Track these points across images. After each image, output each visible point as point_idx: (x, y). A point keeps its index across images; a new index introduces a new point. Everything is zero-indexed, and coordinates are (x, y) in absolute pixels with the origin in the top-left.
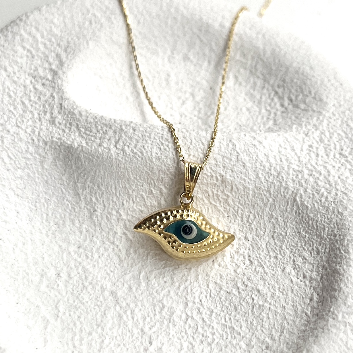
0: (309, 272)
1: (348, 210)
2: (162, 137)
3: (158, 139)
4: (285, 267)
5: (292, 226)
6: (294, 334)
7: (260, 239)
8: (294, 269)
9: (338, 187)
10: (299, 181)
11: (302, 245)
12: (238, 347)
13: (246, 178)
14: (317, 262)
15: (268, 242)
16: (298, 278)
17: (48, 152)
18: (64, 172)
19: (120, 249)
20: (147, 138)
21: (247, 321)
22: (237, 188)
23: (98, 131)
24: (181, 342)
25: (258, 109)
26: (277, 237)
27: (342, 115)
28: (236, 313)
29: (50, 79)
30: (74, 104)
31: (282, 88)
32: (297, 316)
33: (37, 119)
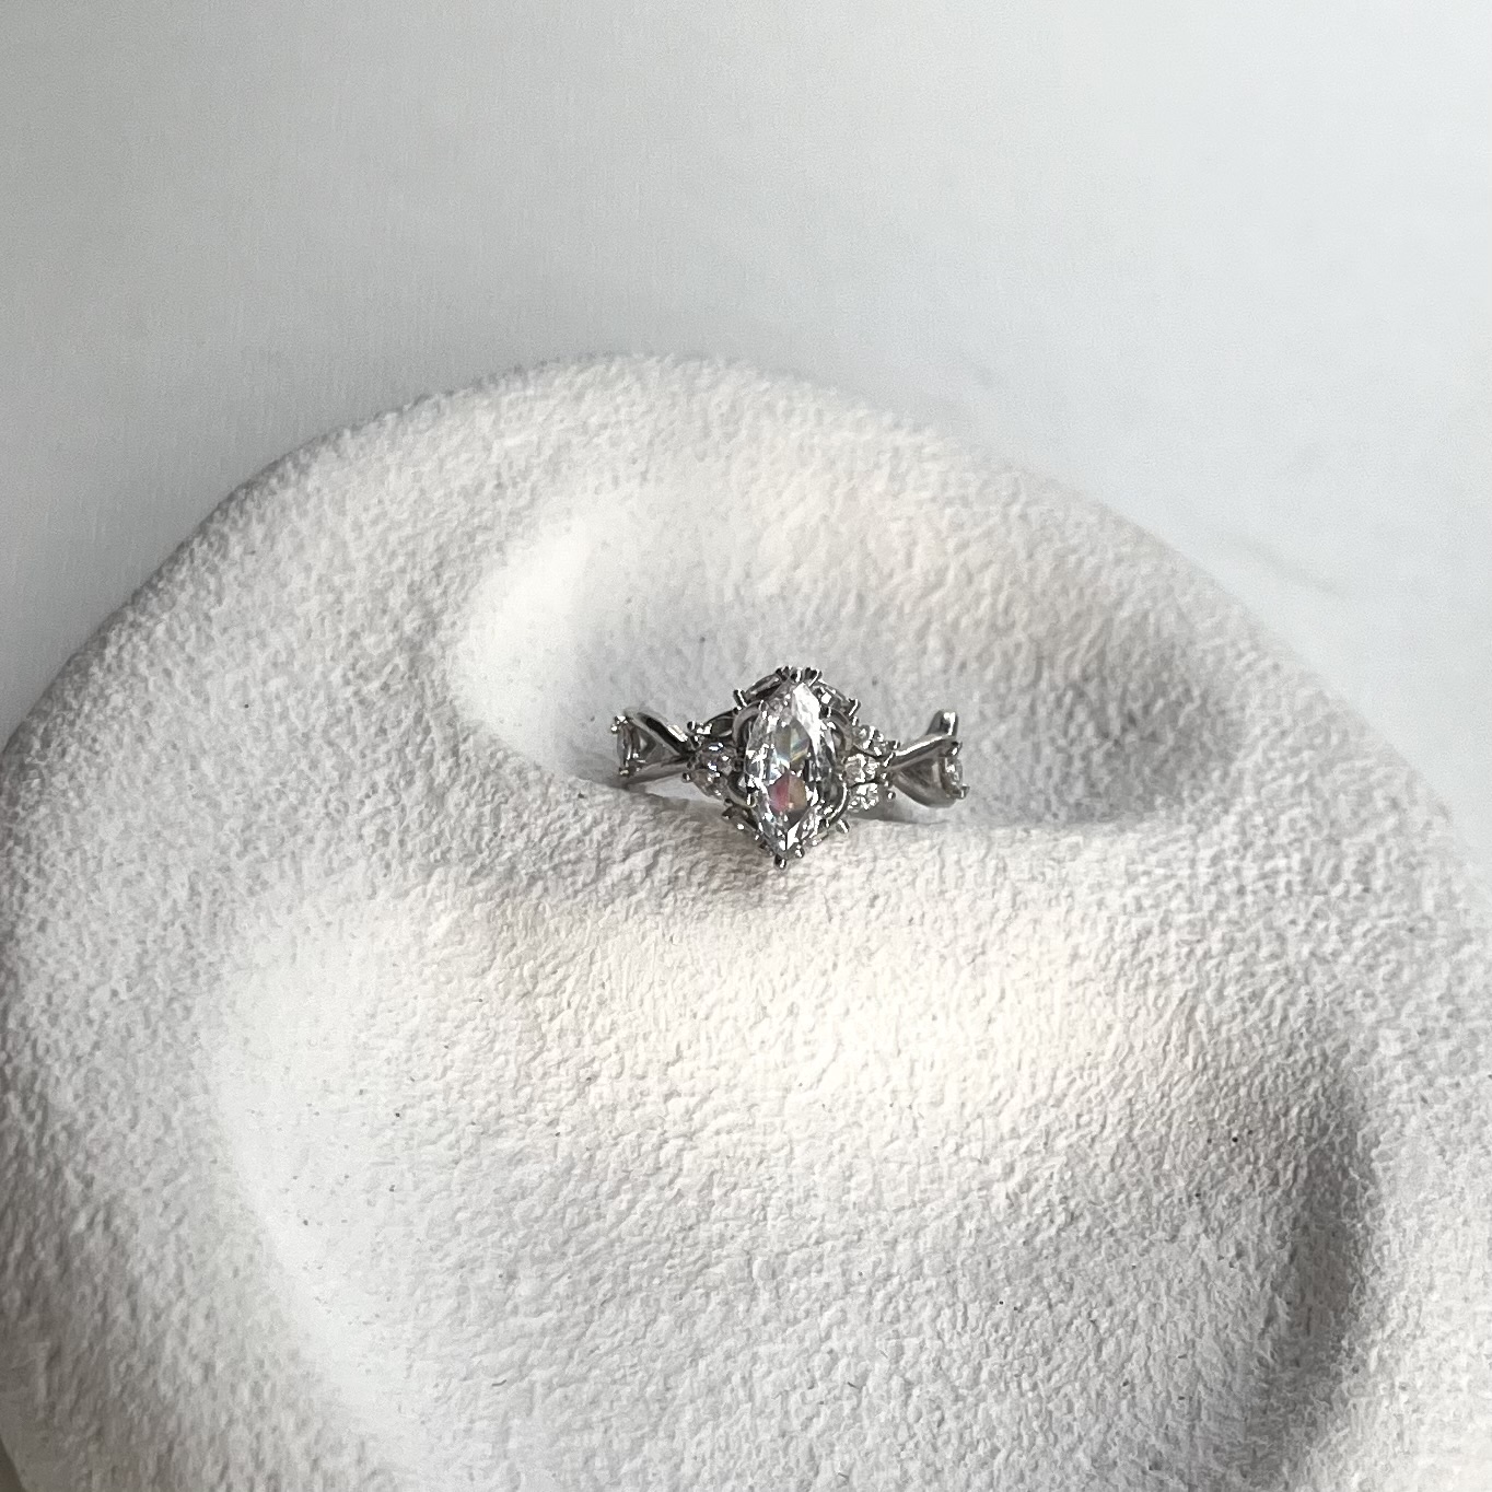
0: (1252, 1237)
1: (1353, 1049)
4: (1178, 1227)
5: (1183, 1100)
6: (1234, 1419)
8: (1206, 1231)
9: (1315, 982)
10: (1198, 969)
12: (1069, 1468)
14: (1274, 1209)
15: (1117, 1153)
16: (1220, 1258)
23: (586, 832)
24: (901, 1461)
25: (1027, 745)
26: (1142, 1137)
27: (1294, 761)
28: (1049, 1368)
29: (403, 668)
30: (495, 747)
31: (1097, 680)
32: (1234, 1369)
33: (386, 796)
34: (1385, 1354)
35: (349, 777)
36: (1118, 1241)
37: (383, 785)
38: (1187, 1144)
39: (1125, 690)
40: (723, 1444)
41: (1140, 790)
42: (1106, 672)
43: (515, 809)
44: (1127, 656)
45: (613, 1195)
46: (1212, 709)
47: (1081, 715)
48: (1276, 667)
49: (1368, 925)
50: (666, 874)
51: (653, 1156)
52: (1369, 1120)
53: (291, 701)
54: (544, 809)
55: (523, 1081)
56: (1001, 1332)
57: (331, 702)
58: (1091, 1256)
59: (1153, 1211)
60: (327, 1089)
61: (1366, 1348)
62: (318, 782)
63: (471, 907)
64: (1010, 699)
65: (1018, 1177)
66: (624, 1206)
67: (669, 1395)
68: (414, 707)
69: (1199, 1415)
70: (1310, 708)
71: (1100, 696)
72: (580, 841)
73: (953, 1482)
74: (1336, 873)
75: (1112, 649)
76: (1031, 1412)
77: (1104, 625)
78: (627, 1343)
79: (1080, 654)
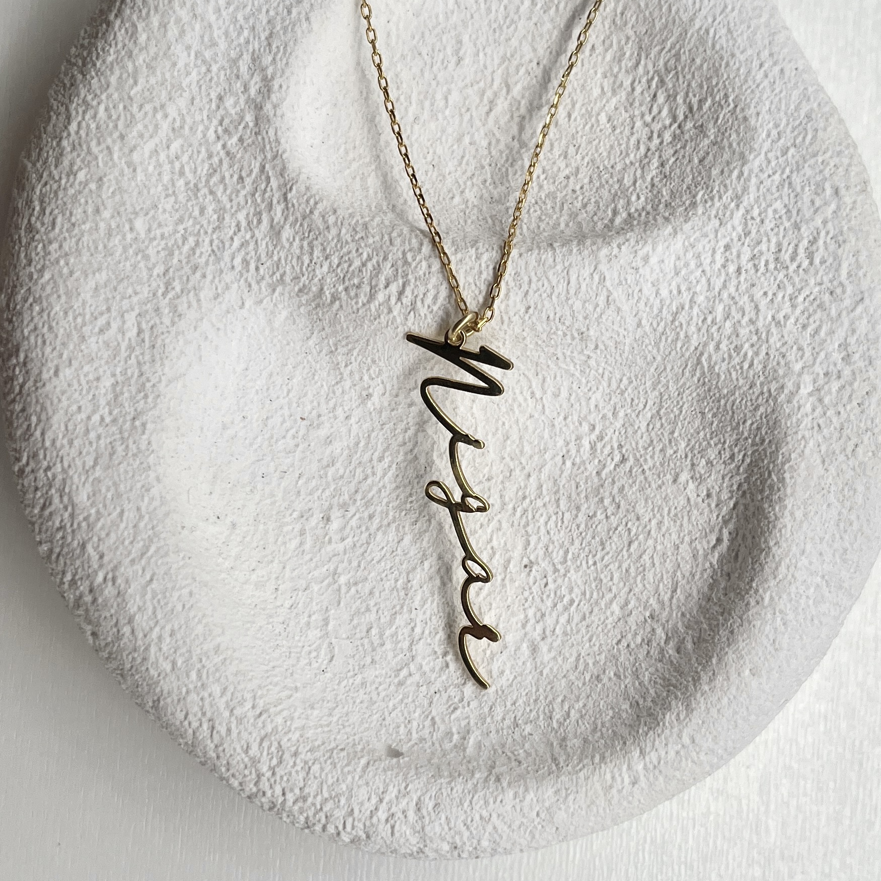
0: (716, 487)
1: (786, 391)
2: (479, 277)
3: (472, 281)
4: (678, 474)
5: (690, 398)
6: (693, 598)
7: (637, 416)
8: (692, 478)
9: (771, 341)
10: (707, 331)
11: (705, 435)
12: (608, 613)
13: (620, 330)
14: (730, 475)
15: (651, 421)
16: (698, 496)
17: (278, 303)
18: (309, 334)
19: (416, 456)
22: (605, 345)
23: (364, 265)
24: (524, 610)
26: (665, 414)
27: (781, 160)
28: (603, 553)
29: (251, 124)
30: (308, 194)
31: (673, 72)
32: (697, 566)
33: (246, 232)
34: (774, 594)
35: (224, 218)
36: (646, 479)
37: (244, 224)
38: (689, 423)
39: (689, 85)
40: (436, 610)
41: (688, 180)
42: (679, 68)
43: (322, 245)
44: (694, 60)
45: (381, 459)
46: (740, 116)
47: (661, 98)
48: (782, 70)
49: (808, 293)
50: (409, 299)
51: (401, 436)
52: (787, 443)
53: (185, 158)
54: (339, 246)
55: (331, 395)
56: (581, 530)
57: (210, 156)
58: (631, 486)
59: (666, 460)
60: (225, 427)
61: (765, 593)
62: (205, 226)
63: (299, 307)
64: (620, 76)
65: (597, 432)
66: (386, 466)
67: (409, 585)
68: (259, 159)
69: (674, 591)
70: (797, 109)
71: (674, 86)
72: (360, 271)
73: (549, 621)
74: (795, 252)
75: (684, 52)
76: (592, 578)
77: (681, 34)
78: (388, 555)
79: (664, 52)
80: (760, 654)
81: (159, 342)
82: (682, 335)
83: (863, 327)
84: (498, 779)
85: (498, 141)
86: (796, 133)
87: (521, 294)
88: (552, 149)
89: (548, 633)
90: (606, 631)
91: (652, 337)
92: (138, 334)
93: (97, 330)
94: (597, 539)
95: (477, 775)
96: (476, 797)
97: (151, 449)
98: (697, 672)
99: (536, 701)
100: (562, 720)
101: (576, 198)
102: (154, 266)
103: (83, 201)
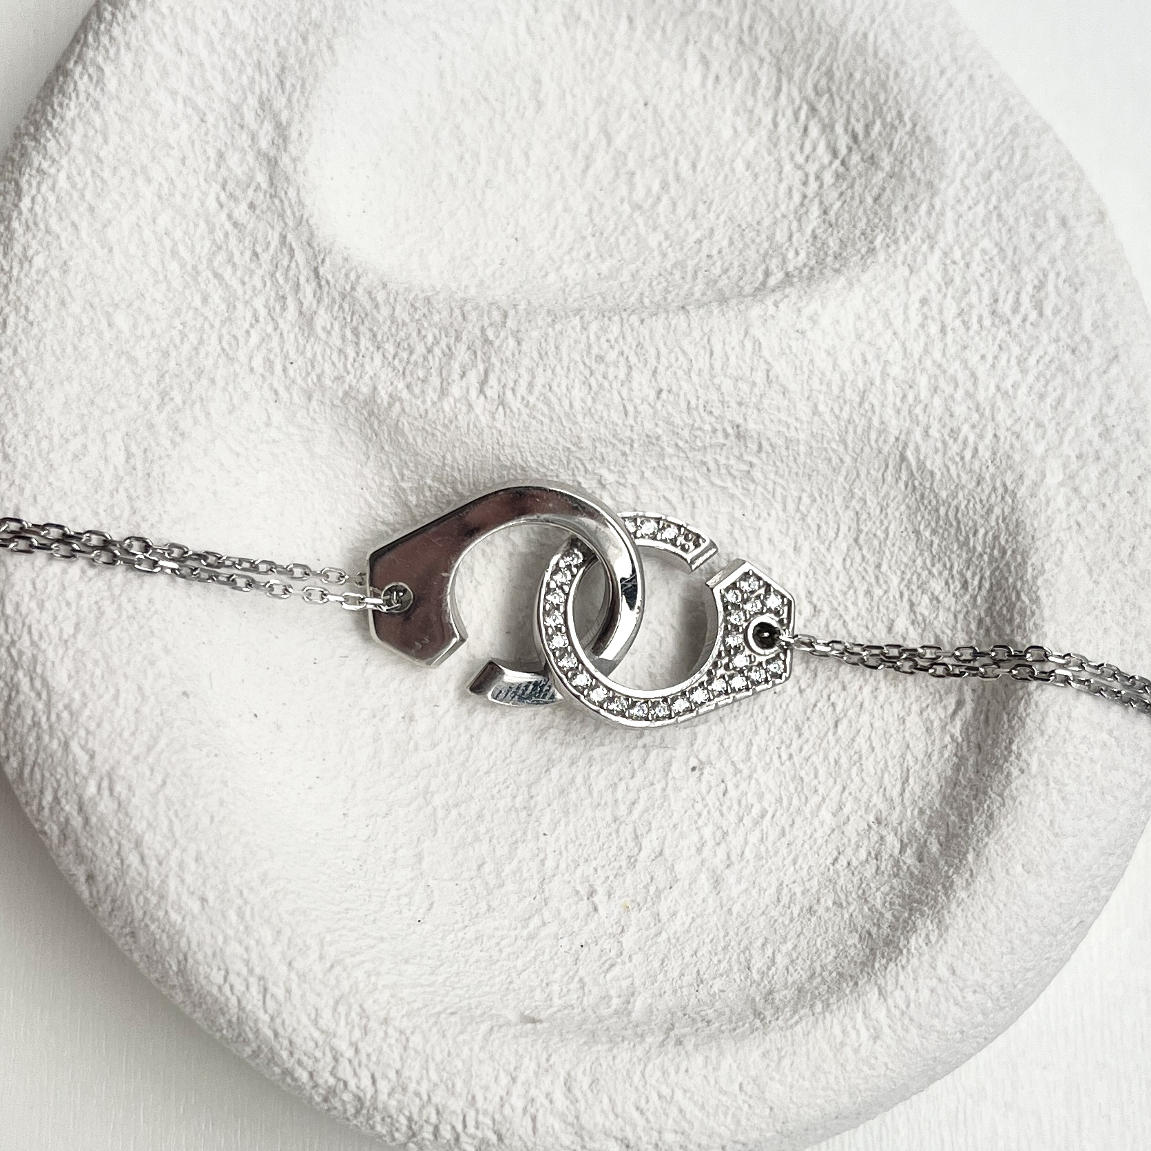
0: (949, 632)
1: (1027, 482)
2: (589, 353)
3: (578, 358)
4: (893, 621)
5: (897, 514)
6: (933, 786)
7: (828, 549)
8: (913, 623)
9: (999, 418)
10: (910, 412)
11: (925, 563)
12: (816, 823)
13: (789, 421)
14: (965, 610)
15: (847, 555)
17: (316, 416)
18: (363, 458)
20: (552, 361)
21: (826, 758)
22: (771, 445)
23: (430, 351)
24: (698, 829)
25: (771, 159)
26: (866, 541)
27: (984, 187)
28: (800, 741)
29: (264, 186)
30: (347, 266)
31: (826, 96)
32: (933, 743)
33: (267, 323)
34: (1043, 757)
35: (235, 307)
37: (262, 312)
38: (900, 549)
39: (849, 108)
40: (573, 835)
41: (862, 225)
42: (834, 89)
43: (371, 330)
44: (851, 75)
46: (922, 138)
47: (814, 131)
48: (971, 78)
49: (1041, 353)
50: (495, 390)
52: (1037, 550)
53: (178, 234)
54: (393, 330)
57: (211, 231)
59: (874, 604)
61: (1030, 756)
62: (211, 318)
64: (757, 111)
67: (532, 803)
68: (278, 229)
69: (907, 780)
70: (998, 121)
71: (829, 113)
72: (425, 358)
73: (735, 841)
74: (1017, 302)
75: (838, 67)
76: (788, 778)
77: (831, 44)
78: (499, 763)
79: (812, 71)
80: (1035, 842)
81: (156, 468)
82: (876, 422)
83: (1122, 392)
84: (679, 1042)
85: (601, 205)
86: (999, 153)
87: (648, 373)
88: (674, 210)
89: (734, 857)
90: (815, 848)
91: (834, 427)
92: (127, 462)
93: (70, 456)
94: (790, 723)
95: (649, 1040)
96: (650, 1066)
97: (153, 610)
98: (949, 877)
99: (725, 948)
100: (765, 969)
101: (714, 264)
102: (144, 370)
103: (42, 293)
